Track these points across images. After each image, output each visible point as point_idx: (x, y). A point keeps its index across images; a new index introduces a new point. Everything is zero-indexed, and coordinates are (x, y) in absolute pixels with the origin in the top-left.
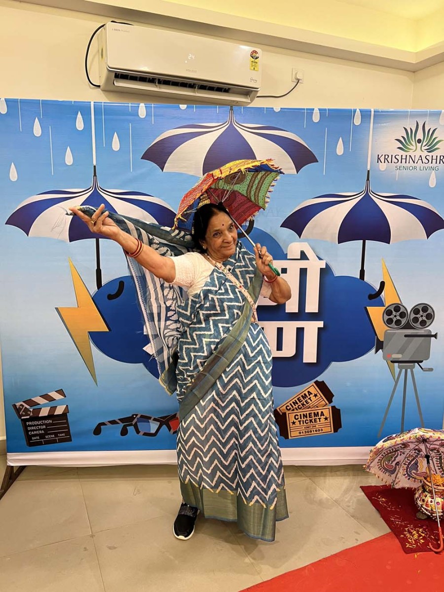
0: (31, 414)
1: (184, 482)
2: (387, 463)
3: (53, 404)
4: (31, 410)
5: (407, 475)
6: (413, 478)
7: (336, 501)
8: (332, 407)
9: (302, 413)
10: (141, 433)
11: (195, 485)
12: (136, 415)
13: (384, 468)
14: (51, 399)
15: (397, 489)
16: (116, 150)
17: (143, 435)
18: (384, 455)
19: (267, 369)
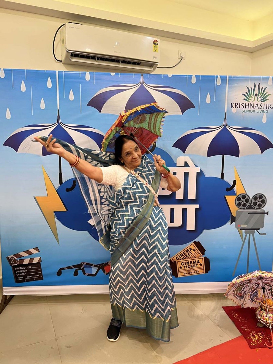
0: (18, 263)
1: (113, 305)
2: (238, 292)
3: (32, 256)
4: (18, 260)
5: (251, 300)
6: (255, 301)
7: (207, 316)
8: (204, 257)
9: (186, 262)
10: (87, 274)
11: (120, 307)
12: (84, 263)
13: (237, 295)
14: (30, 253)
15: (245, 308)
16: (71, 100)
17: (88, 275)
18: (237, 287)
19: (164, 235)
